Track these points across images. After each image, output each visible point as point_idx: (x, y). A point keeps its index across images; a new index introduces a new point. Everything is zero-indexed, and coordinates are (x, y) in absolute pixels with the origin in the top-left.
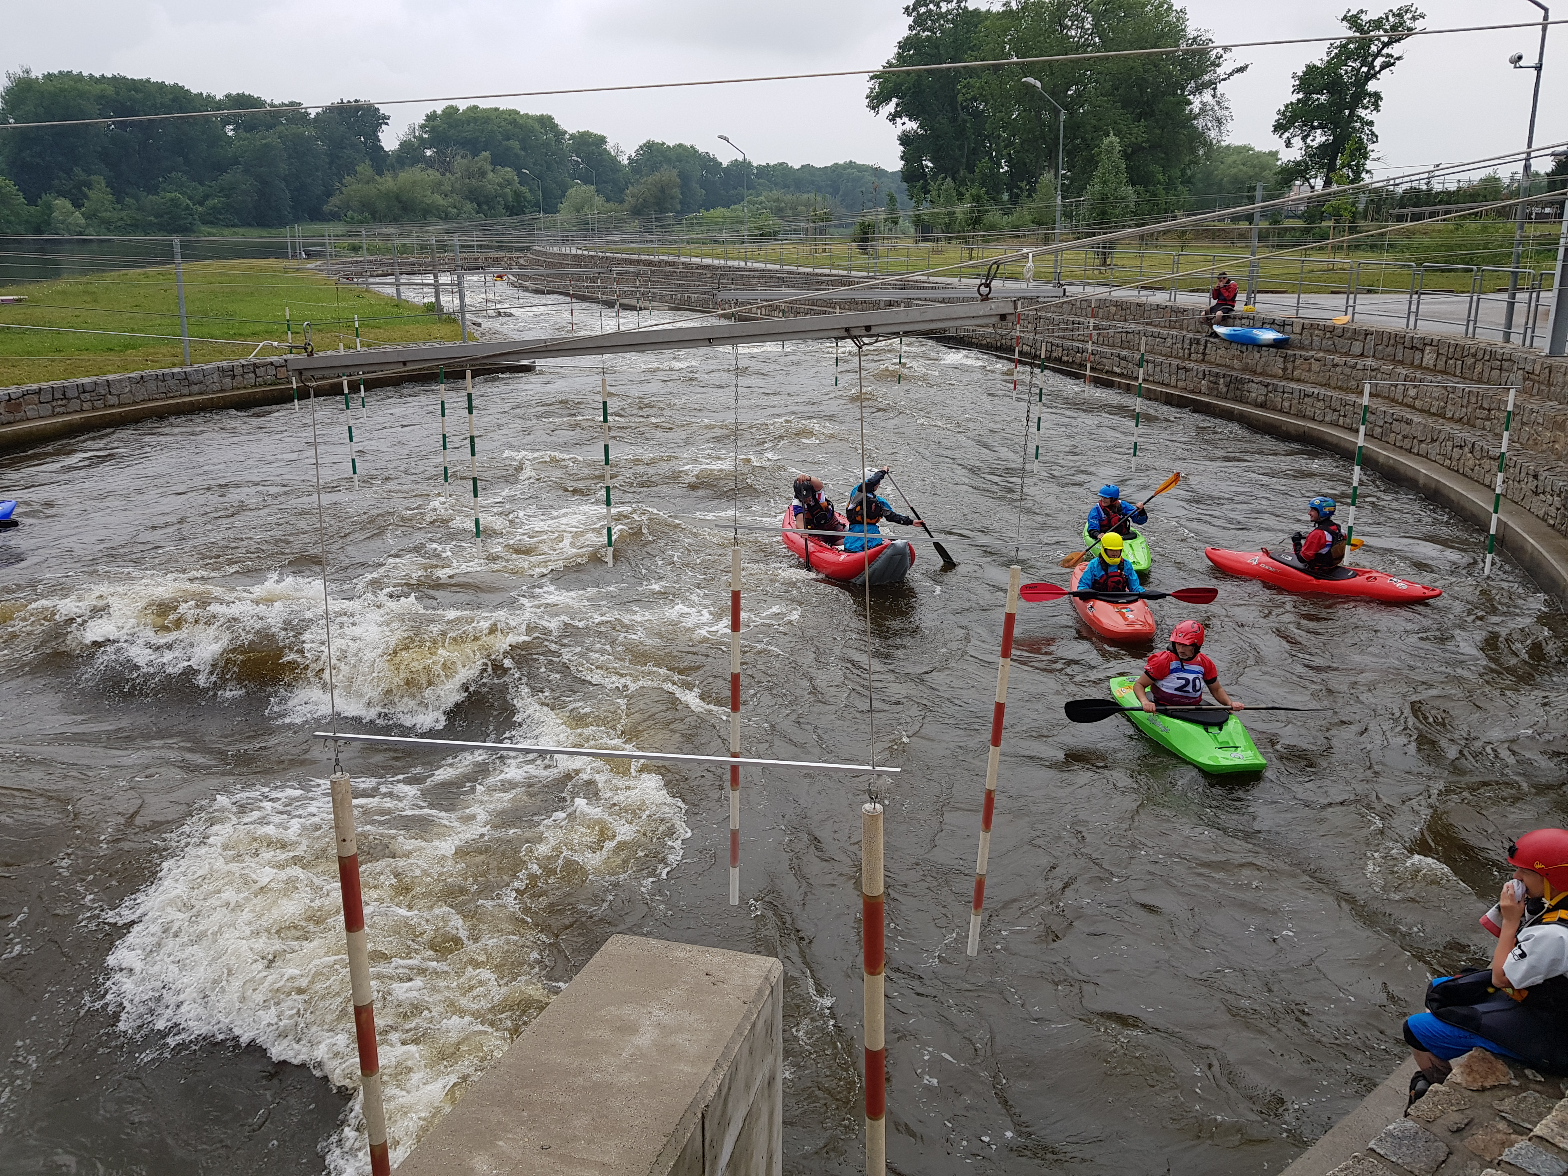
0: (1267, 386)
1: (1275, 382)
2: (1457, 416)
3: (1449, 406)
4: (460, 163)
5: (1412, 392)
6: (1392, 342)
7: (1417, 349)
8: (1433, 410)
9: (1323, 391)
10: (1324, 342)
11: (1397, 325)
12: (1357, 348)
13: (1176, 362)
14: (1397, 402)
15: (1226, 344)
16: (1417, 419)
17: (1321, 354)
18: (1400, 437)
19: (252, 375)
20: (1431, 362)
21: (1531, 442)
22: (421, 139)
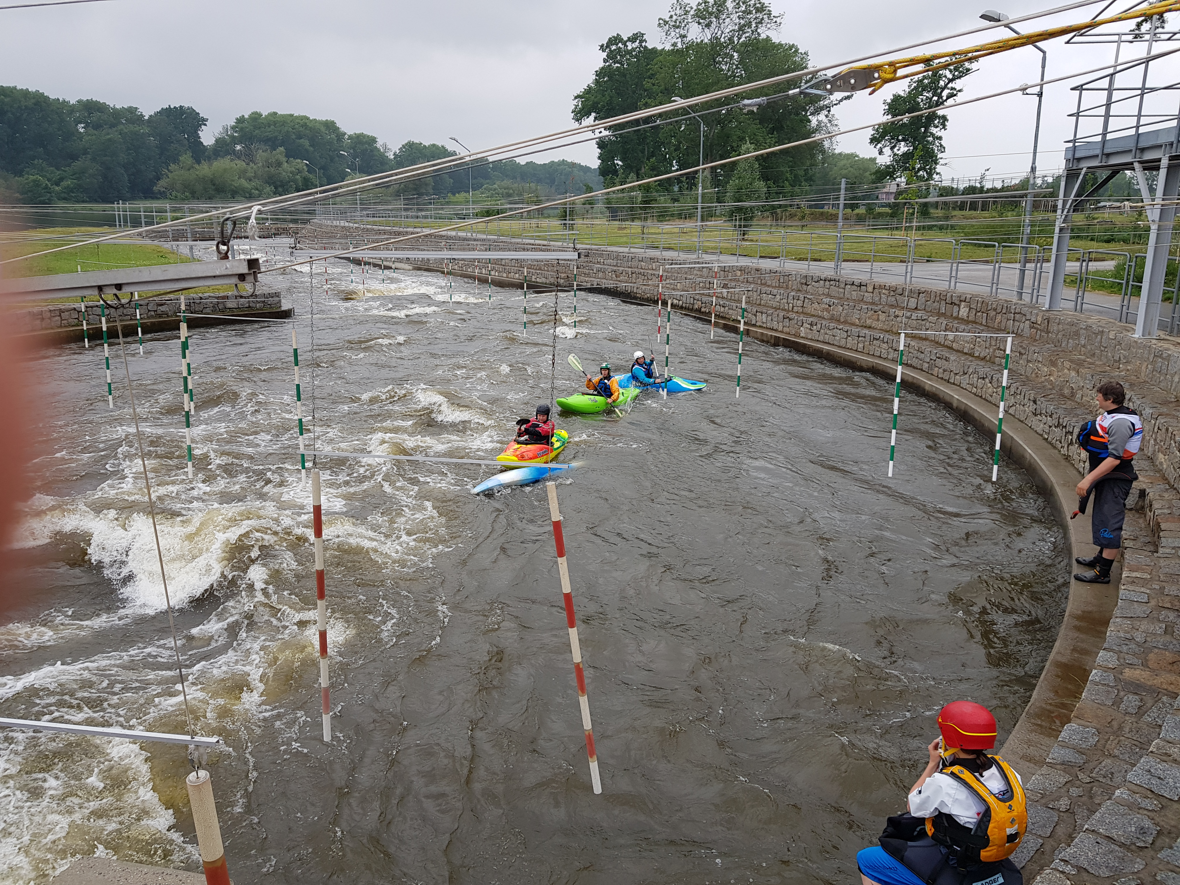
1: (853, 328)
2: (982, 355)
3: (977, 348)
4: (261, 154)
6: (937, 299)
7: (955, 304)
8: (966, 350)
9: (887, 336)
10: (889, 298)
11: (942, 286)
12: (913, 303)
13: (782, 313)
14: (940, 344)
16: (952, 358)
17: (886, 308)
18: (941, 370)
19: (58, 318)
20: (965, 314)
21: (1033, 375)
22: (232, 137)
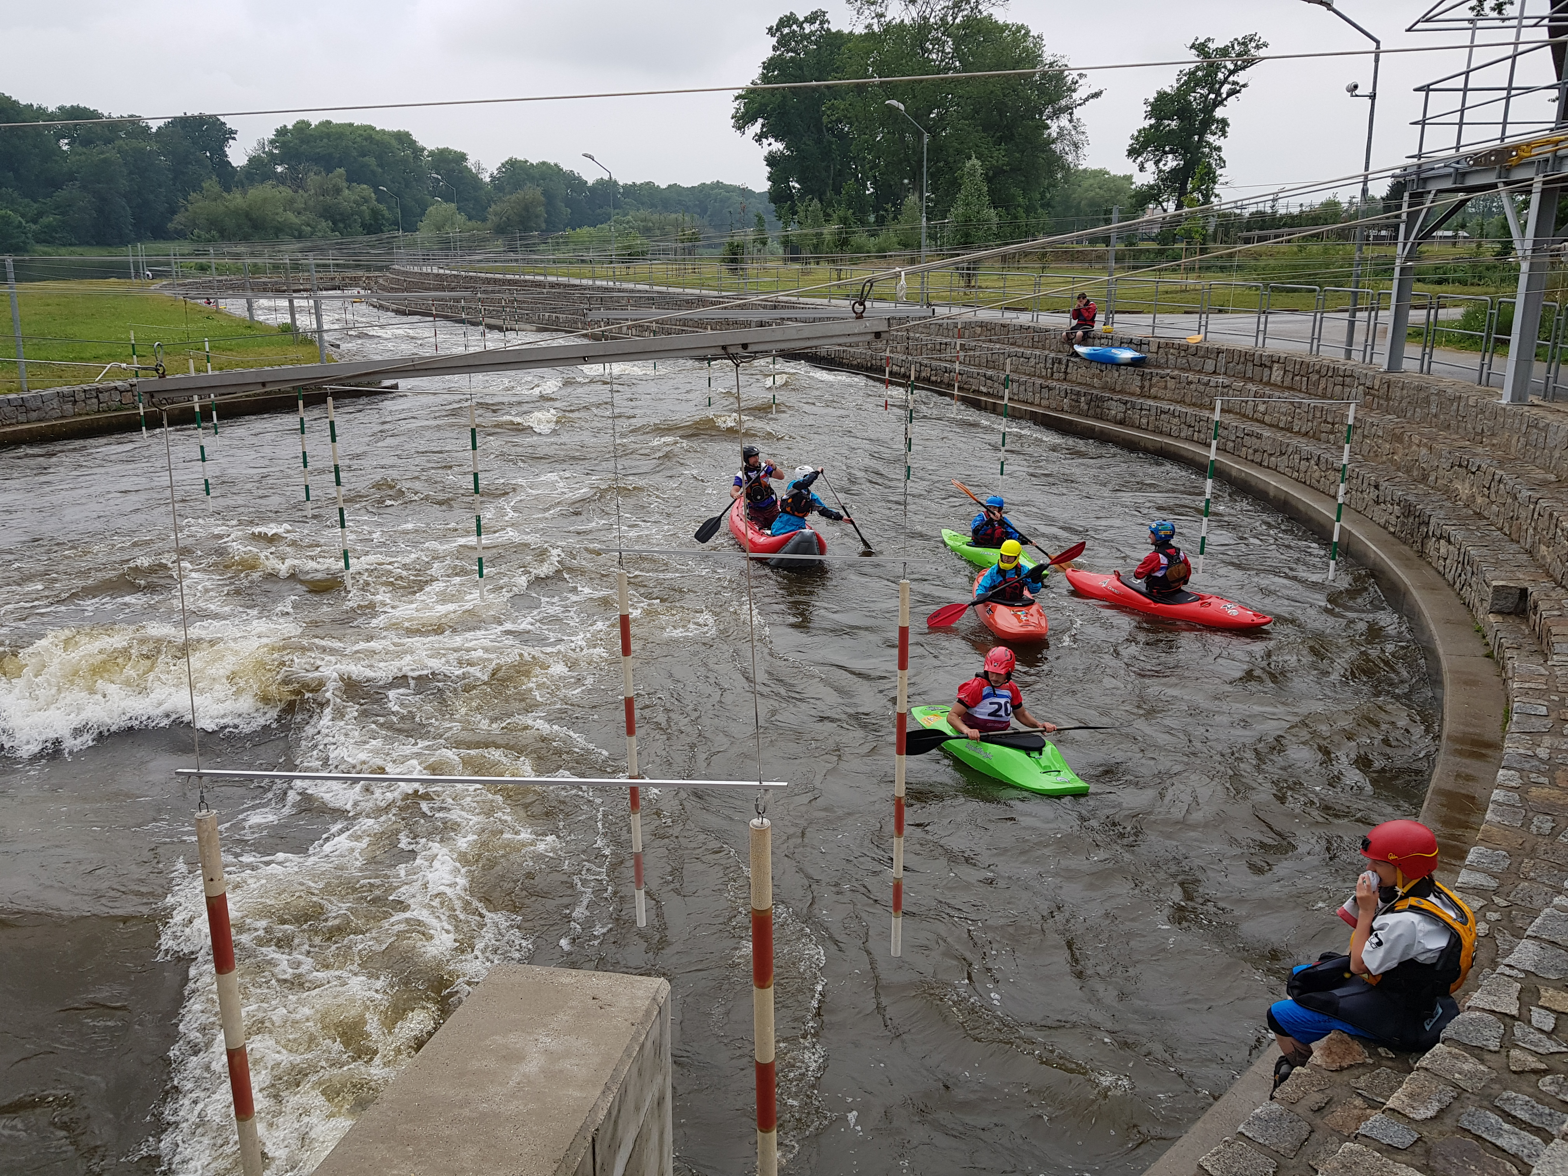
0: (1125, 403)
1: (1133, 399)
2: (1303, 430)
3: (1296, 421)
4: (313, 179)
5: (1262, 408)
6: (1242, 359)
7: (1266, 366)
8: (1281, 425)
9: (1178, 408)
10: (1179, 360)
11: (1246, 343)
12: (1210, 365)
13: (1039, 381)
14: (1247, 417)
15: (1087, 363)
16: (1266, 433)
17: (1176, 372)
18: (1251, 451)
19: (95, 401)
20: (1279, 379)
21: (1372, 454)
22: (270, 154)
